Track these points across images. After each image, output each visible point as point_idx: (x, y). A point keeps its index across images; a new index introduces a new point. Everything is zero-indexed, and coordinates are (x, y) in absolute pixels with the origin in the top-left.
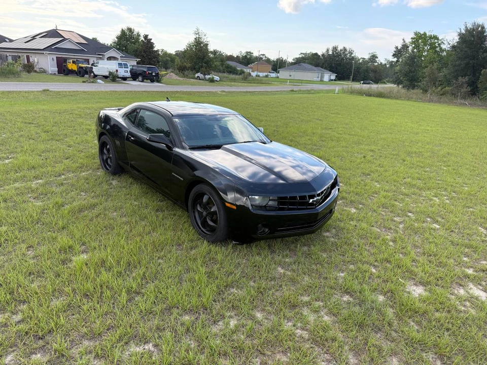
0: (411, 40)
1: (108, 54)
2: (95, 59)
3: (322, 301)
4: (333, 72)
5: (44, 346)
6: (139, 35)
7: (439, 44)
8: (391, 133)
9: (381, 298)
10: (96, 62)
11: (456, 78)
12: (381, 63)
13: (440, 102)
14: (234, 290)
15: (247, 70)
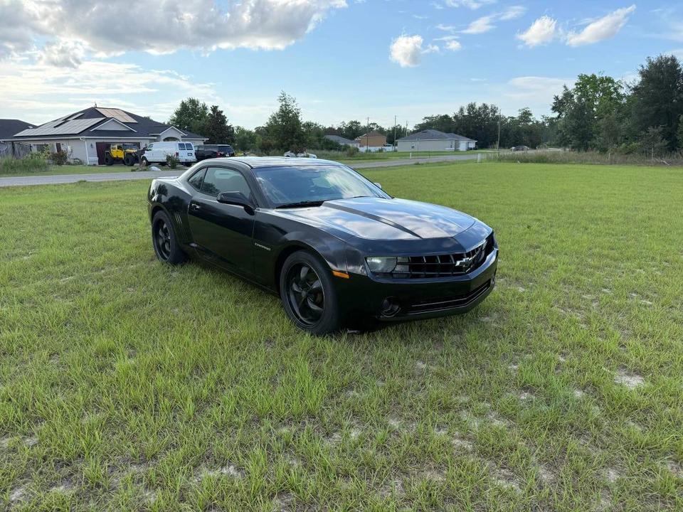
0: (575, 87)
1: (164, 135)
2: (148, 143)
3: (488, 401)
4: (472, 138)
5: (72, 474)
6: (205, 108)
7: (615, 89)
8: (563, 200)
9: (578, 394)
10: (148, 145)
11: (645, 129)
12: (537, 122)
13: (626, 163)
14: (354, 393)
15: (352, 145)
